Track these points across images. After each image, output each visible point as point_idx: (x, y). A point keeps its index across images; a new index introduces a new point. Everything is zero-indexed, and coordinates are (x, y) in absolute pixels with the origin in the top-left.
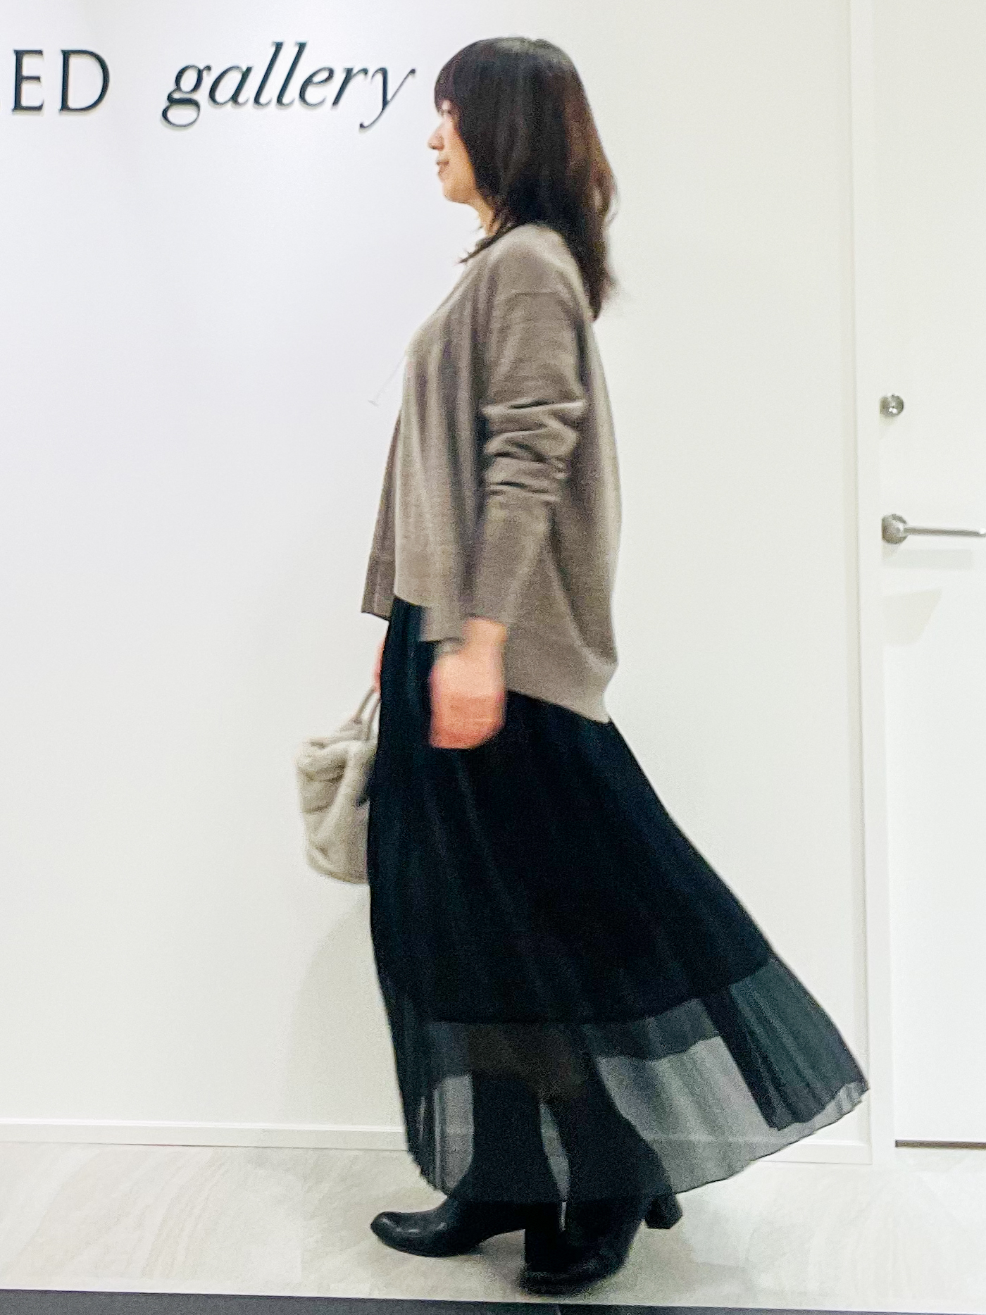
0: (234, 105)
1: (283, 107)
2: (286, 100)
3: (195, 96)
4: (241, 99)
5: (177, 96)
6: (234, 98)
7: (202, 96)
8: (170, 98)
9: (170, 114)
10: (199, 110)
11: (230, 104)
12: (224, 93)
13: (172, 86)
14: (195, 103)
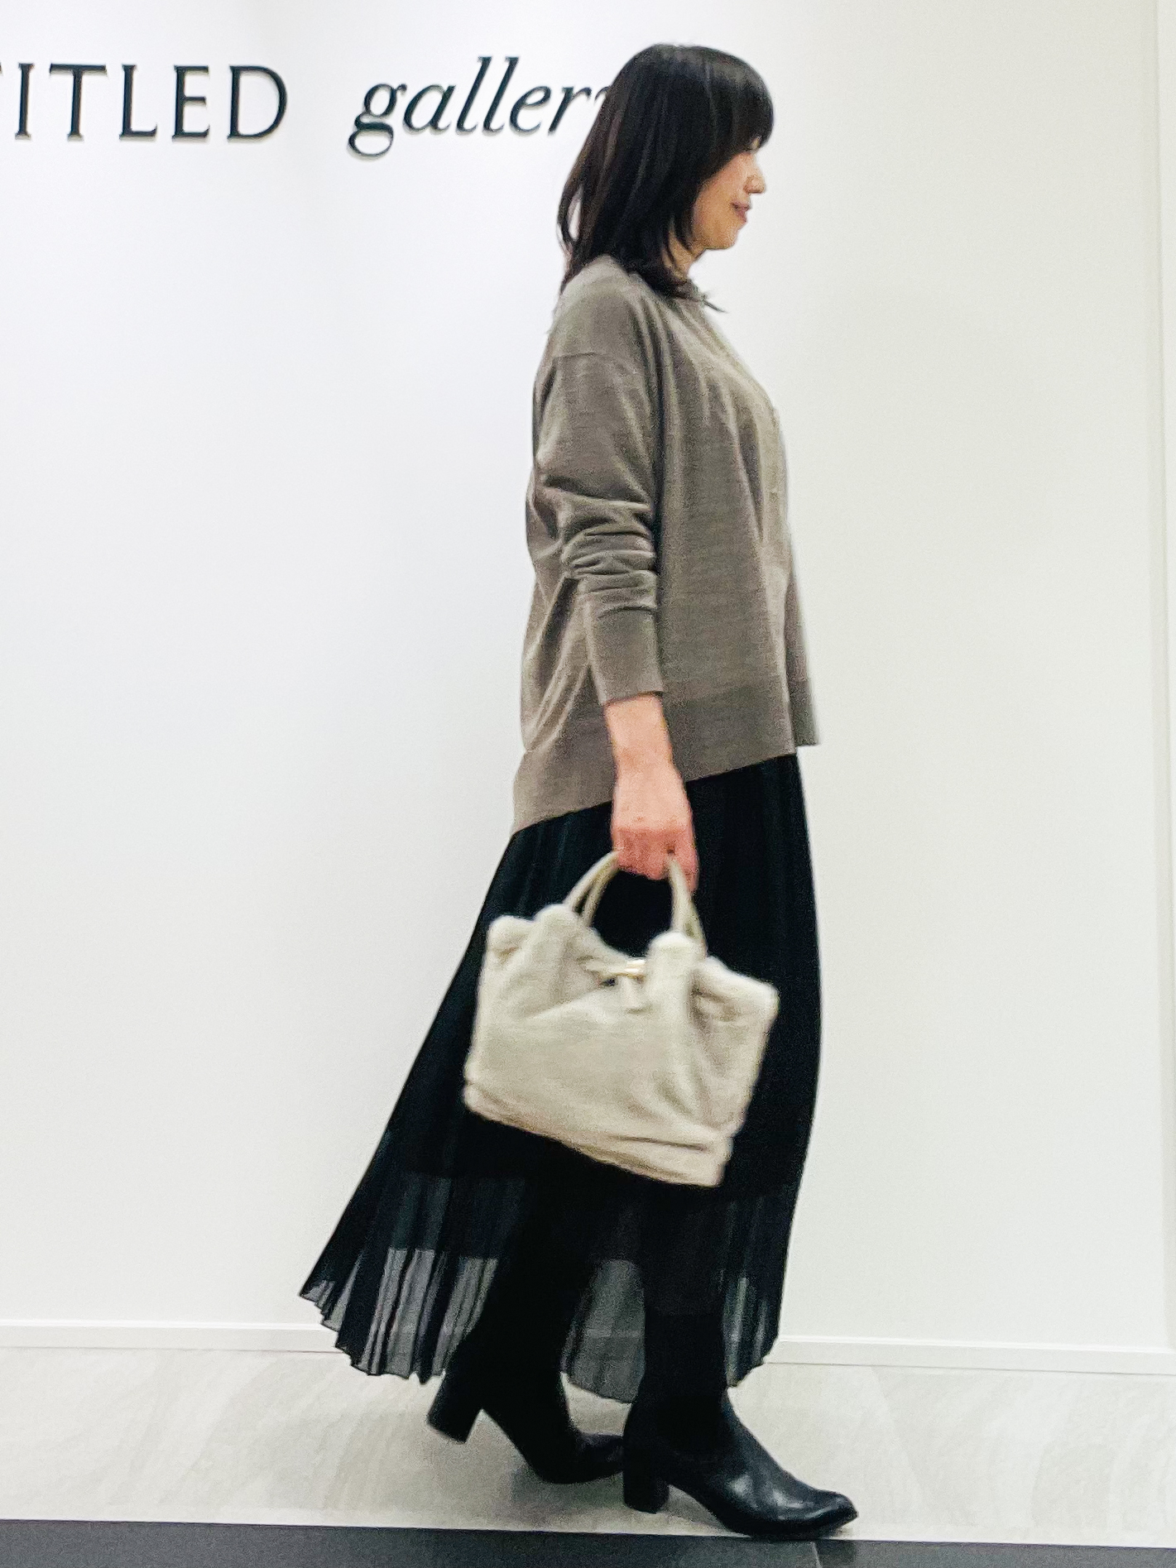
0: (434, 131)
1: (490, 133)
2: (494, 125)
3: (388, 121)
4: (442, 124)
5: (366, 120)
6: (434, 123)
7: (396, 120)
8: (358, 122)
9: (358, 142)
10: (392, 137)
11: (428, 131)
12: (422, 116)
13: (360, 109)
14: (387, 129)
